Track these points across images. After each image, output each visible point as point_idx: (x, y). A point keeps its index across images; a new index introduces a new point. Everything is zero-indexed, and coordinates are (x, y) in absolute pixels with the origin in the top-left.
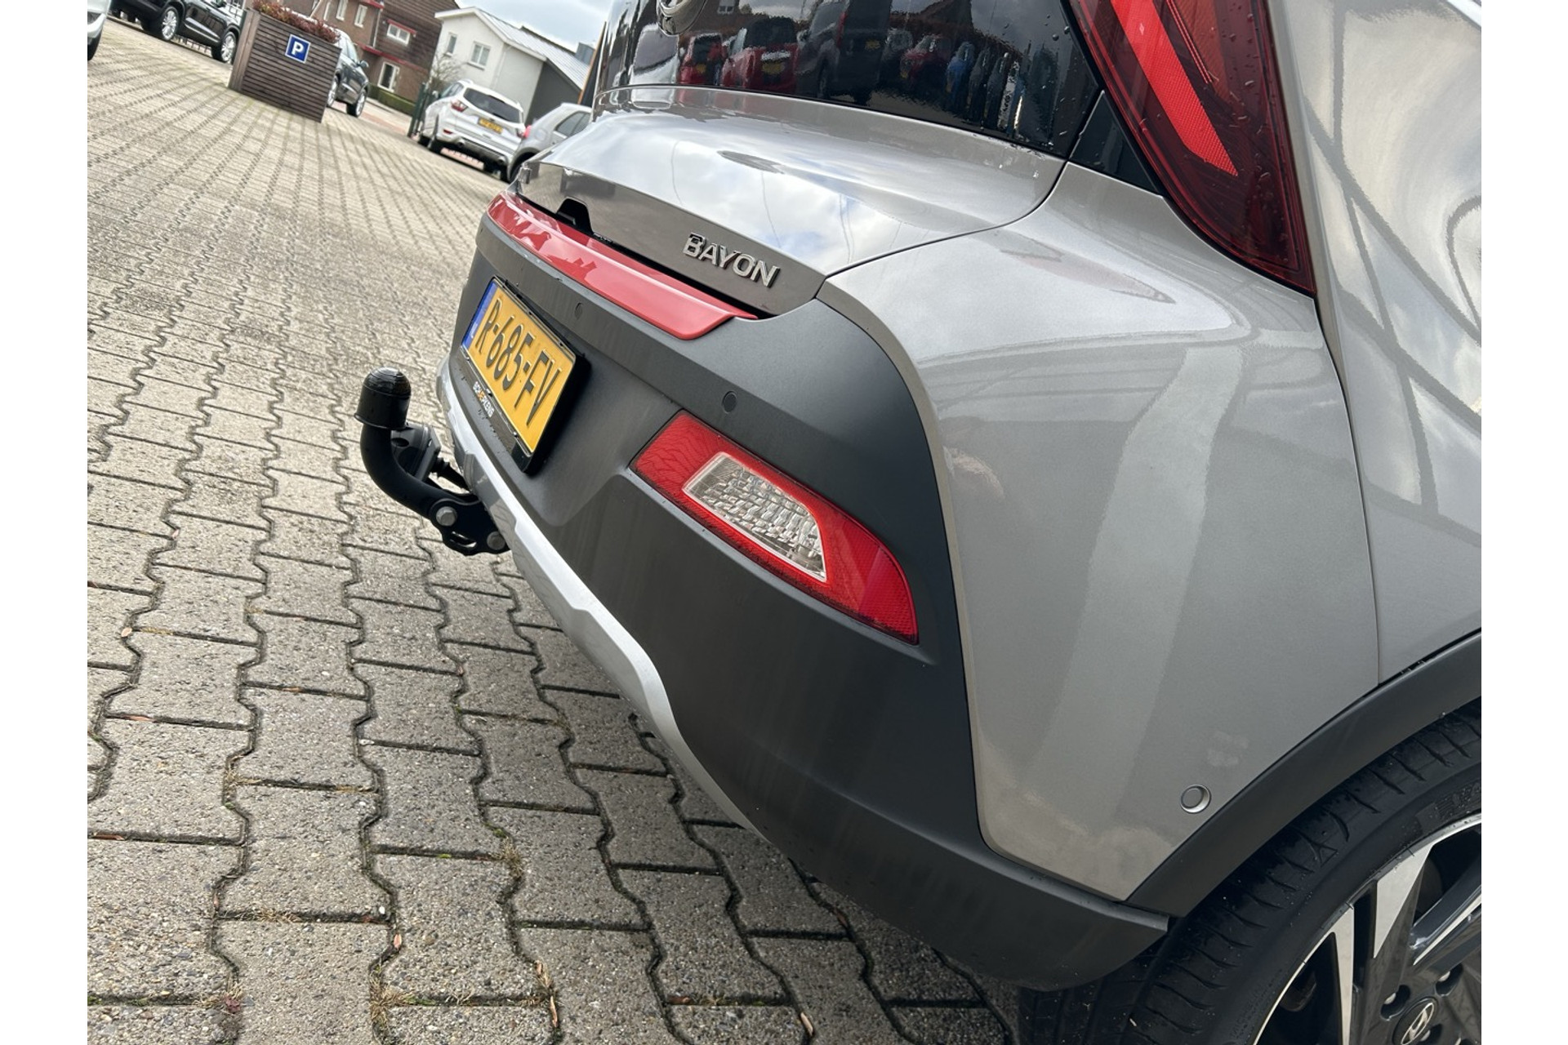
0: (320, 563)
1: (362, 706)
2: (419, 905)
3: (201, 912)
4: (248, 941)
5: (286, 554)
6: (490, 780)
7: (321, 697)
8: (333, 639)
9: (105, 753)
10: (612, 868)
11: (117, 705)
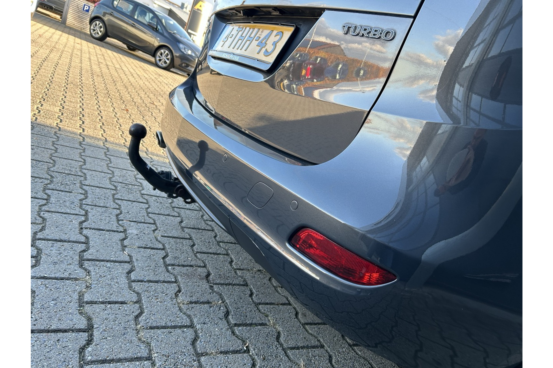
0: (168, 215)
1: (204, 270)
2: (255, 345)
3: (193, 355)
4: (211, 364)
5: (157, 212)
6: (255, 295)
7: (192, 268)
8: (186, 245)
9: (138, 296)
10: (304, 325)
11: (133, 276)
